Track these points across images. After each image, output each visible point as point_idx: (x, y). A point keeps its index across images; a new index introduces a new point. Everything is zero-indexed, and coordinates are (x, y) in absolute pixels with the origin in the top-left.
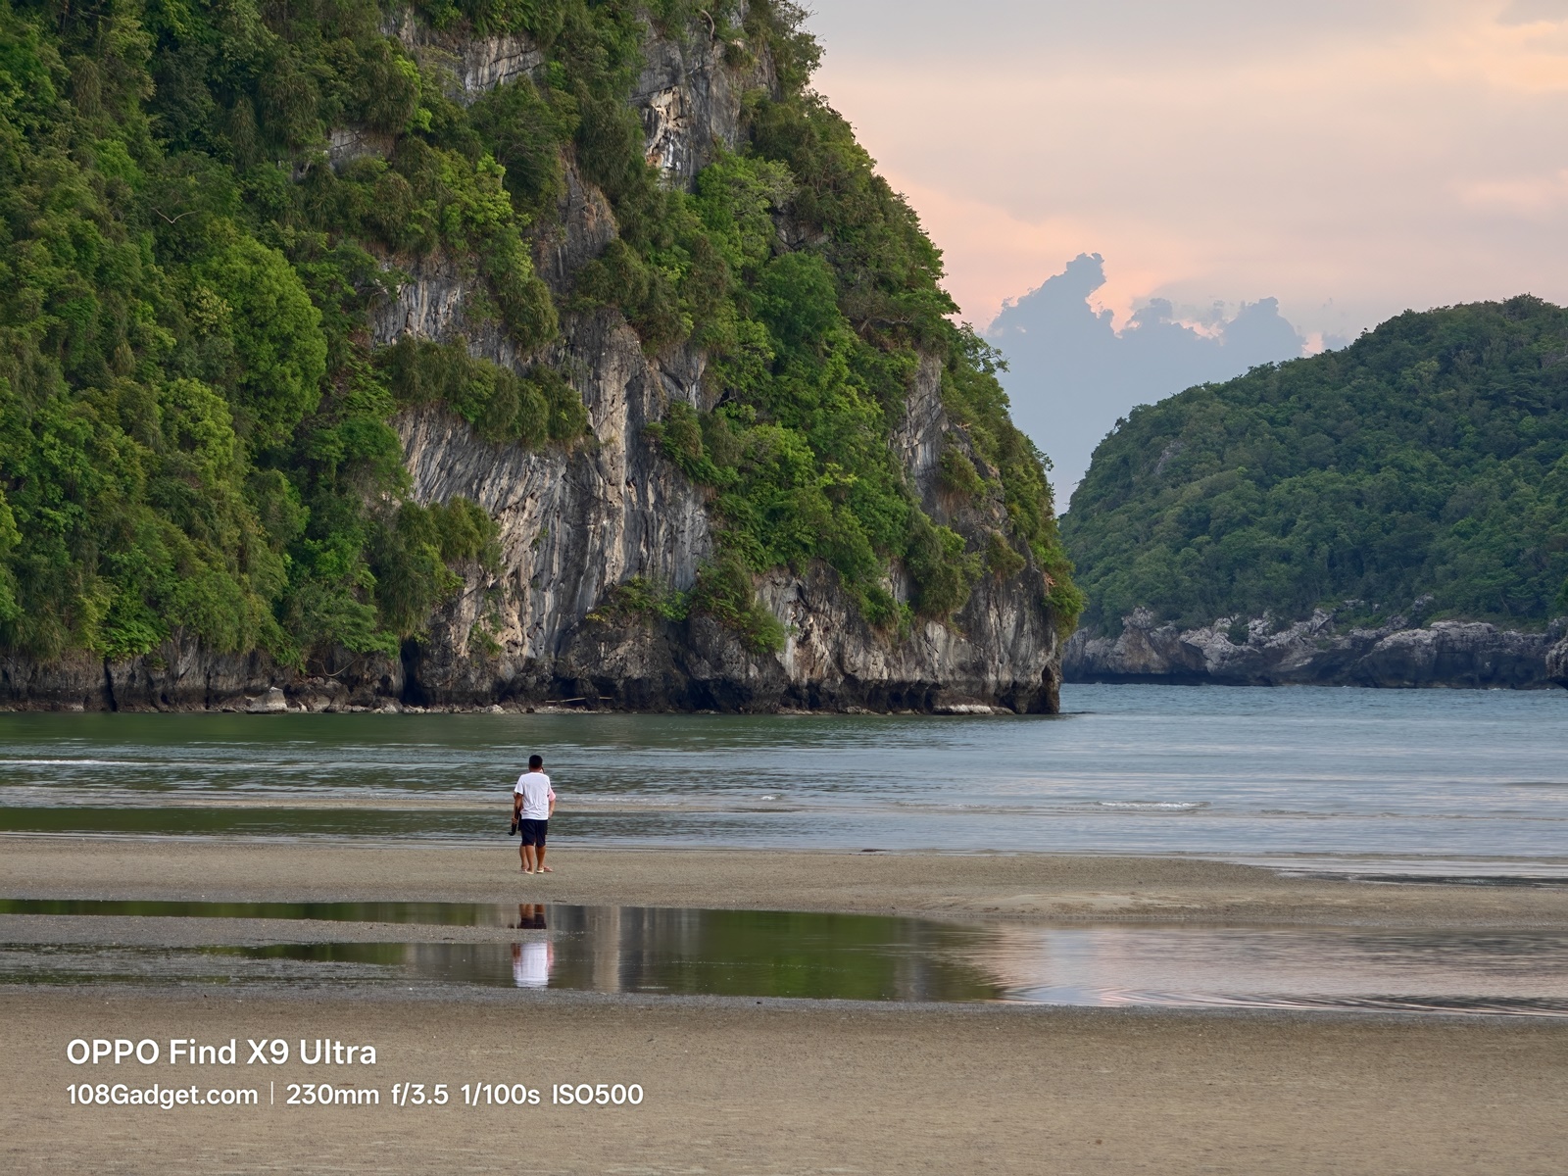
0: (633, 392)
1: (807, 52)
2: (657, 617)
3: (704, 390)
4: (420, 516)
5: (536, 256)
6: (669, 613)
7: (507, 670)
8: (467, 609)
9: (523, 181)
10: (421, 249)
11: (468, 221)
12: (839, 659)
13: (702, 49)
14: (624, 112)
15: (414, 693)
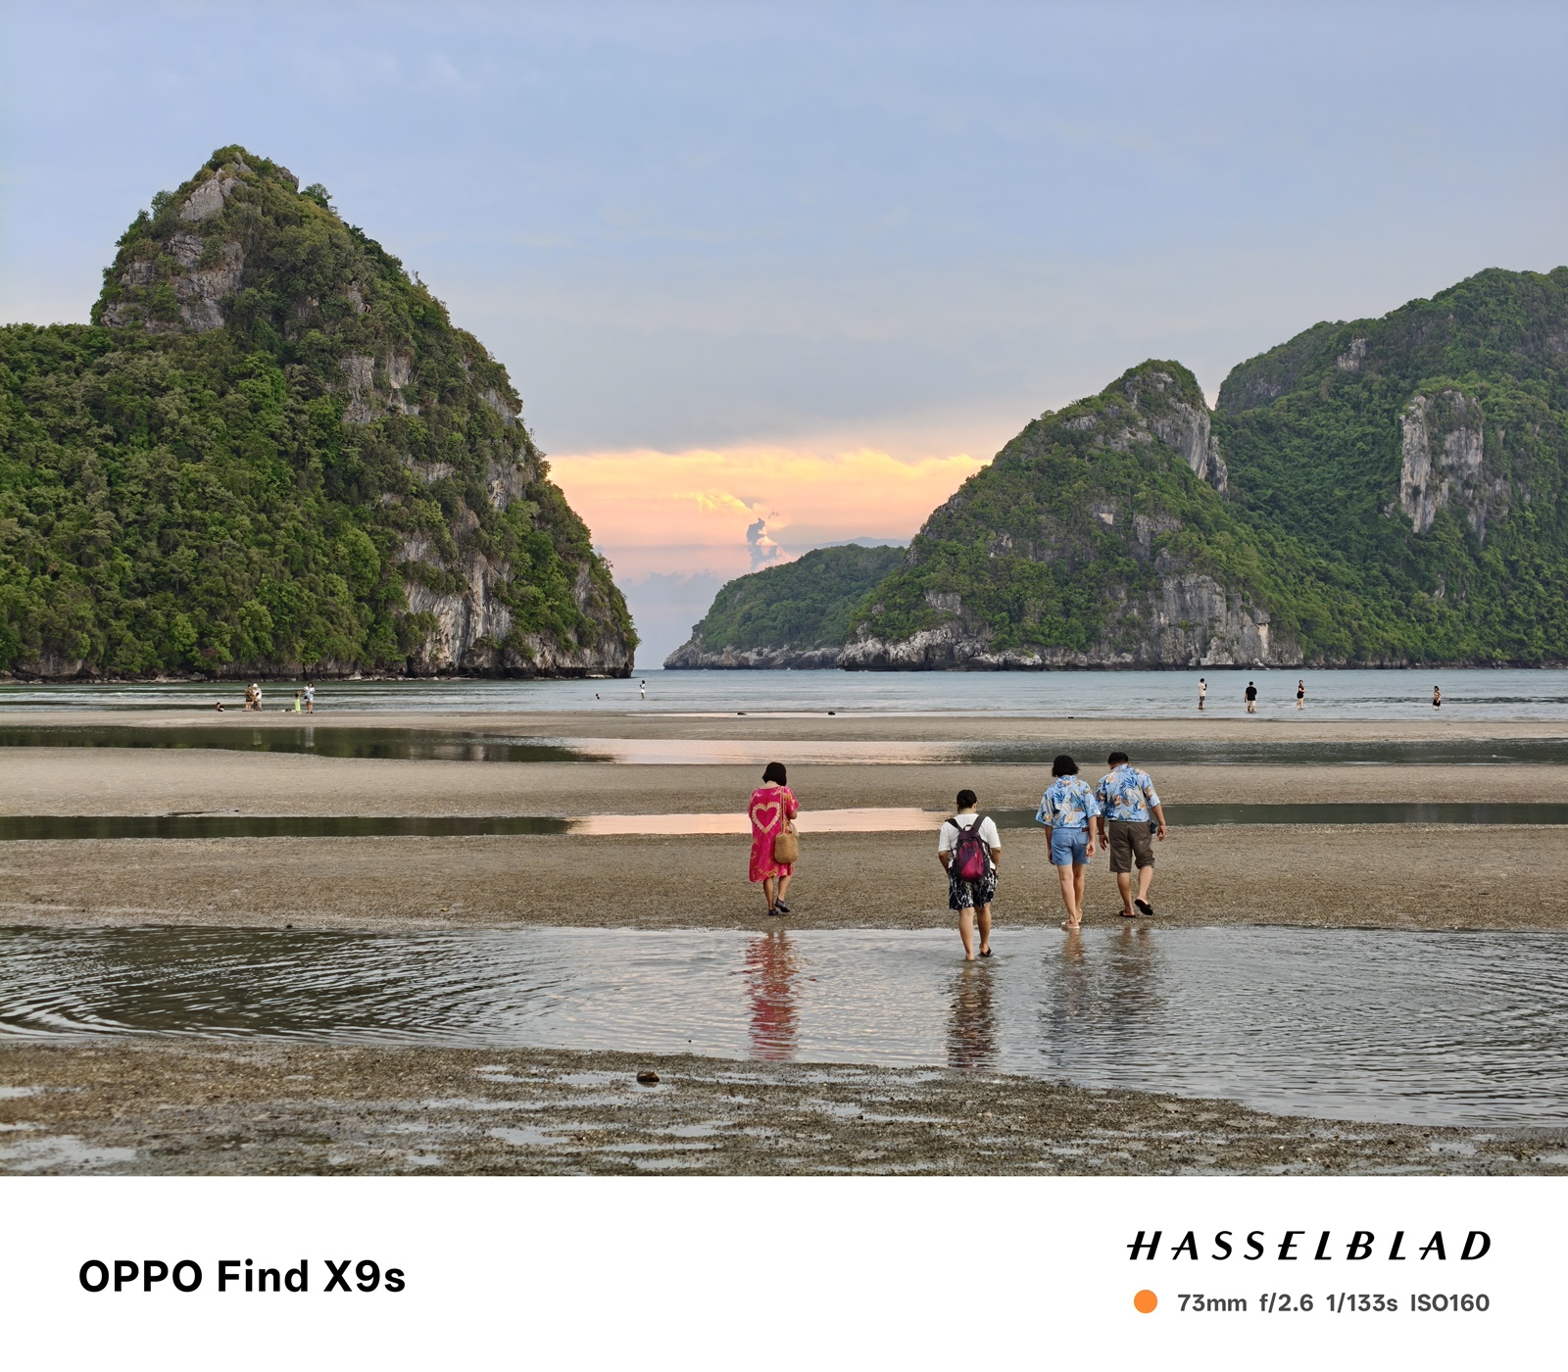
0: (484, 576)
1: (546, 466)
2: (493, 648)
3: (509, 575)
4: (412, 617)
5: (452, 533)
6: (497, 647)
7: (443, 666)
8: (428, 646)
9: (447, 509)
10: (412, 531)
11: (428, 522)
12: (554, 661)
13: (509, 466)
14: (481, 487)
15: (411, 673)
